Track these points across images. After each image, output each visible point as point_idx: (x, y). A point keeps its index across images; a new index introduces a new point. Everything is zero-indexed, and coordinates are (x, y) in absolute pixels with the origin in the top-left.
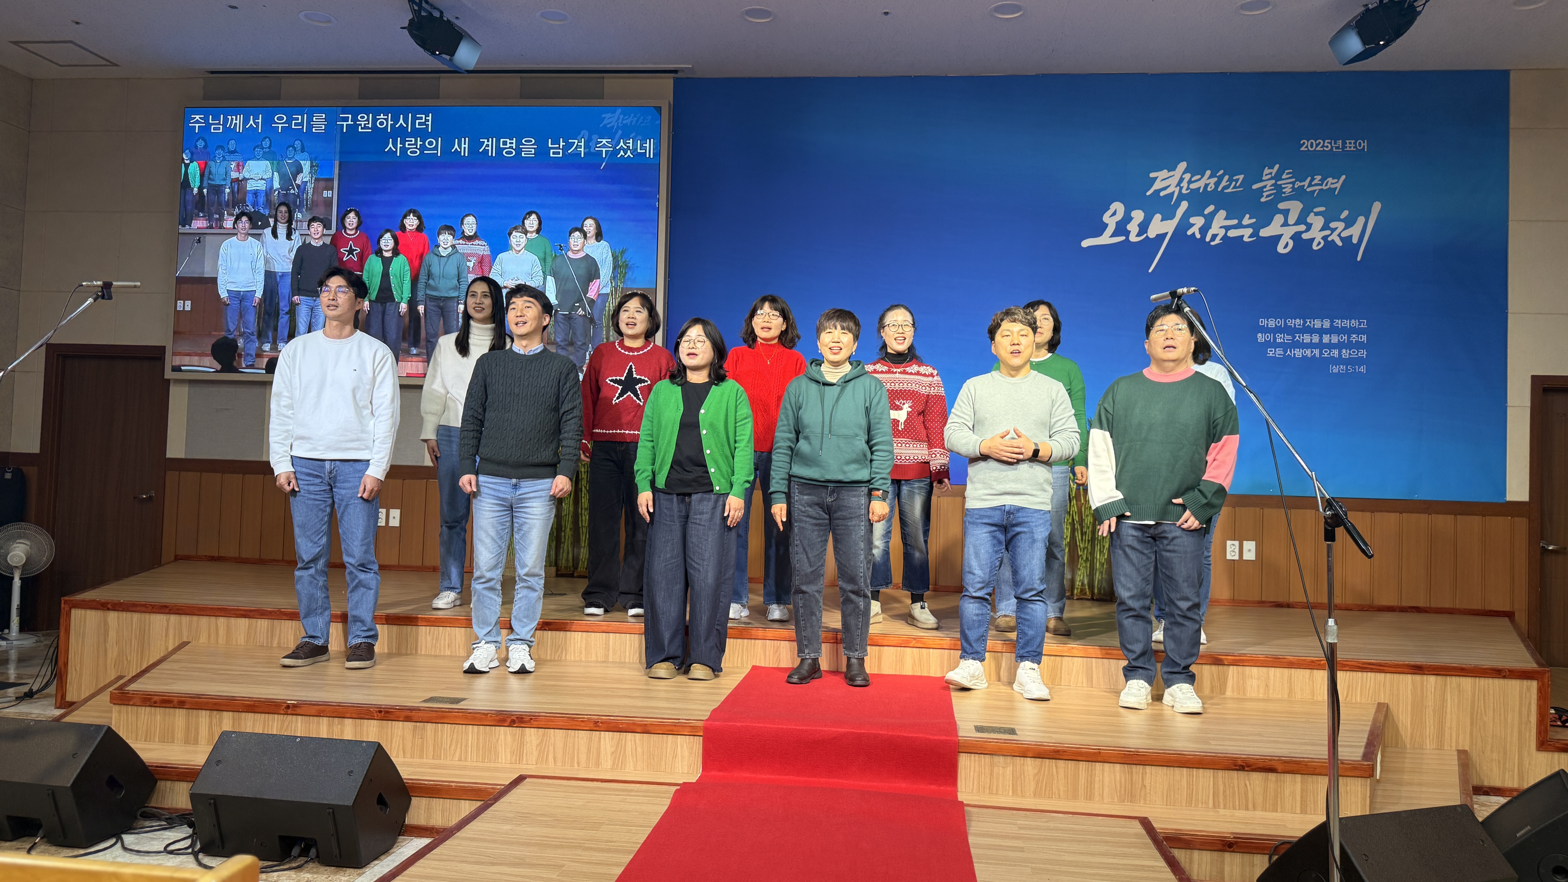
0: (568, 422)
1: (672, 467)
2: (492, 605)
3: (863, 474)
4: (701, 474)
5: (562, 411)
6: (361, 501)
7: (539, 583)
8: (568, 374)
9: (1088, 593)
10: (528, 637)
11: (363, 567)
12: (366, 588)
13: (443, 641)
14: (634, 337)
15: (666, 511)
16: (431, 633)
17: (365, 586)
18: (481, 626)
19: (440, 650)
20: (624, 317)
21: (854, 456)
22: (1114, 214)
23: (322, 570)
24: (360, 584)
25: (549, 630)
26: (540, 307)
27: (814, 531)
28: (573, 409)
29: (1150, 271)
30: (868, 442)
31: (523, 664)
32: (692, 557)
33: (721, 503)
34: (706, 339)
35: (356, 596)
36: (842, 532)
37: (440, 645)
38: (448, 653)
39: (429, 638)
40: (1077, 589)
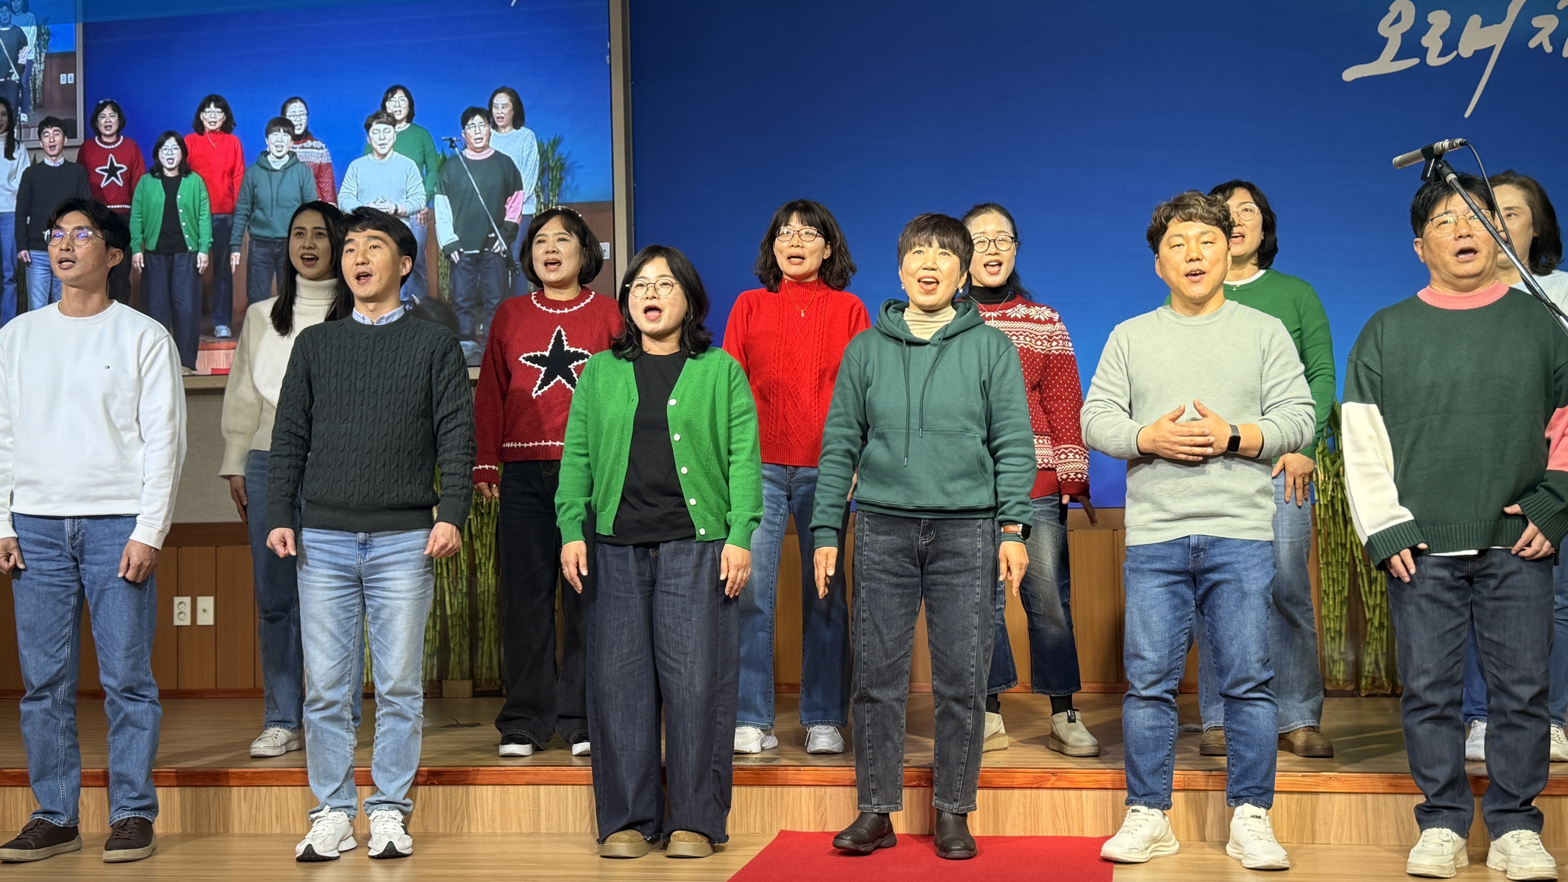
0: (449, 435)
1: (623, 498)
2: (338, 746)
3: (982, 497)
4: (672, 509)
5: (437, 418)
6: (124, 583)
7: (415, 706)
8: (445, 354)
9: (1386, 684)
10: (400, 798)
11: (131, 692)
12: (137, 726)
13: (267, 810)
14: (560, 285)
15: (617, 575)
16: (248, 798)
17: (134, 725)
18: (322, 781)
19: (264, 825)
20: (539, 252)
21: (963, 466)
22: (1398, 20)
23: (64, 702)
24: (127, 721)
25: (439, 784)
26: (394, 246)
27: (892, 596)
28: (456, 411)
29: (1467, 115)
30: (987, 441)
31: (391, 843)
32: (666, 649)
33: (709, 556)
34: (674, 281)
35: (121, 741)
36: (941, 595)
37: (264, 817)
38: (277, 830)
39: (244, 807)
40: (1366, 677)
